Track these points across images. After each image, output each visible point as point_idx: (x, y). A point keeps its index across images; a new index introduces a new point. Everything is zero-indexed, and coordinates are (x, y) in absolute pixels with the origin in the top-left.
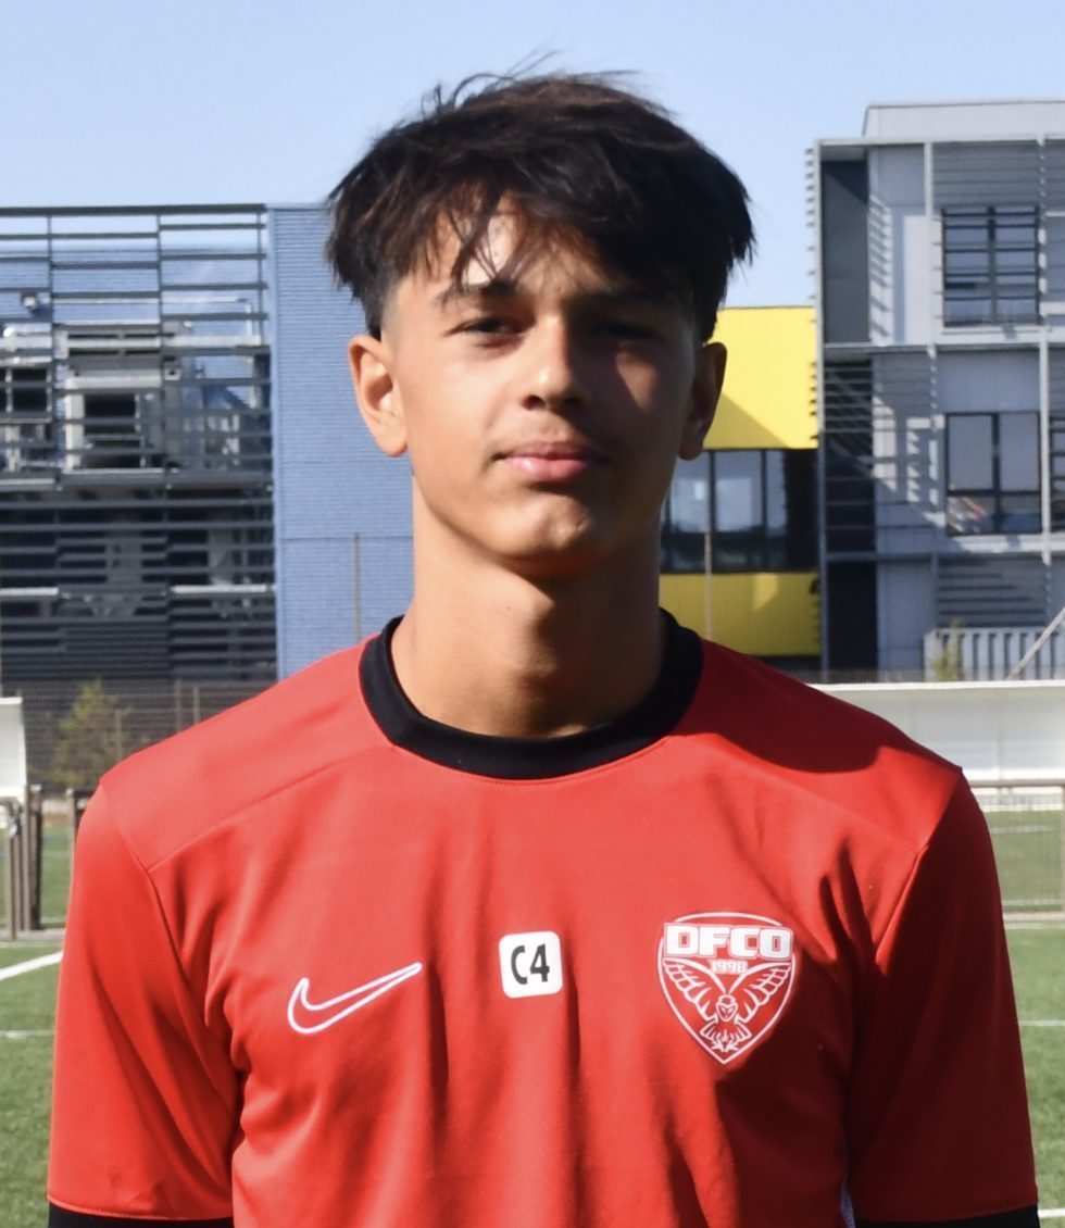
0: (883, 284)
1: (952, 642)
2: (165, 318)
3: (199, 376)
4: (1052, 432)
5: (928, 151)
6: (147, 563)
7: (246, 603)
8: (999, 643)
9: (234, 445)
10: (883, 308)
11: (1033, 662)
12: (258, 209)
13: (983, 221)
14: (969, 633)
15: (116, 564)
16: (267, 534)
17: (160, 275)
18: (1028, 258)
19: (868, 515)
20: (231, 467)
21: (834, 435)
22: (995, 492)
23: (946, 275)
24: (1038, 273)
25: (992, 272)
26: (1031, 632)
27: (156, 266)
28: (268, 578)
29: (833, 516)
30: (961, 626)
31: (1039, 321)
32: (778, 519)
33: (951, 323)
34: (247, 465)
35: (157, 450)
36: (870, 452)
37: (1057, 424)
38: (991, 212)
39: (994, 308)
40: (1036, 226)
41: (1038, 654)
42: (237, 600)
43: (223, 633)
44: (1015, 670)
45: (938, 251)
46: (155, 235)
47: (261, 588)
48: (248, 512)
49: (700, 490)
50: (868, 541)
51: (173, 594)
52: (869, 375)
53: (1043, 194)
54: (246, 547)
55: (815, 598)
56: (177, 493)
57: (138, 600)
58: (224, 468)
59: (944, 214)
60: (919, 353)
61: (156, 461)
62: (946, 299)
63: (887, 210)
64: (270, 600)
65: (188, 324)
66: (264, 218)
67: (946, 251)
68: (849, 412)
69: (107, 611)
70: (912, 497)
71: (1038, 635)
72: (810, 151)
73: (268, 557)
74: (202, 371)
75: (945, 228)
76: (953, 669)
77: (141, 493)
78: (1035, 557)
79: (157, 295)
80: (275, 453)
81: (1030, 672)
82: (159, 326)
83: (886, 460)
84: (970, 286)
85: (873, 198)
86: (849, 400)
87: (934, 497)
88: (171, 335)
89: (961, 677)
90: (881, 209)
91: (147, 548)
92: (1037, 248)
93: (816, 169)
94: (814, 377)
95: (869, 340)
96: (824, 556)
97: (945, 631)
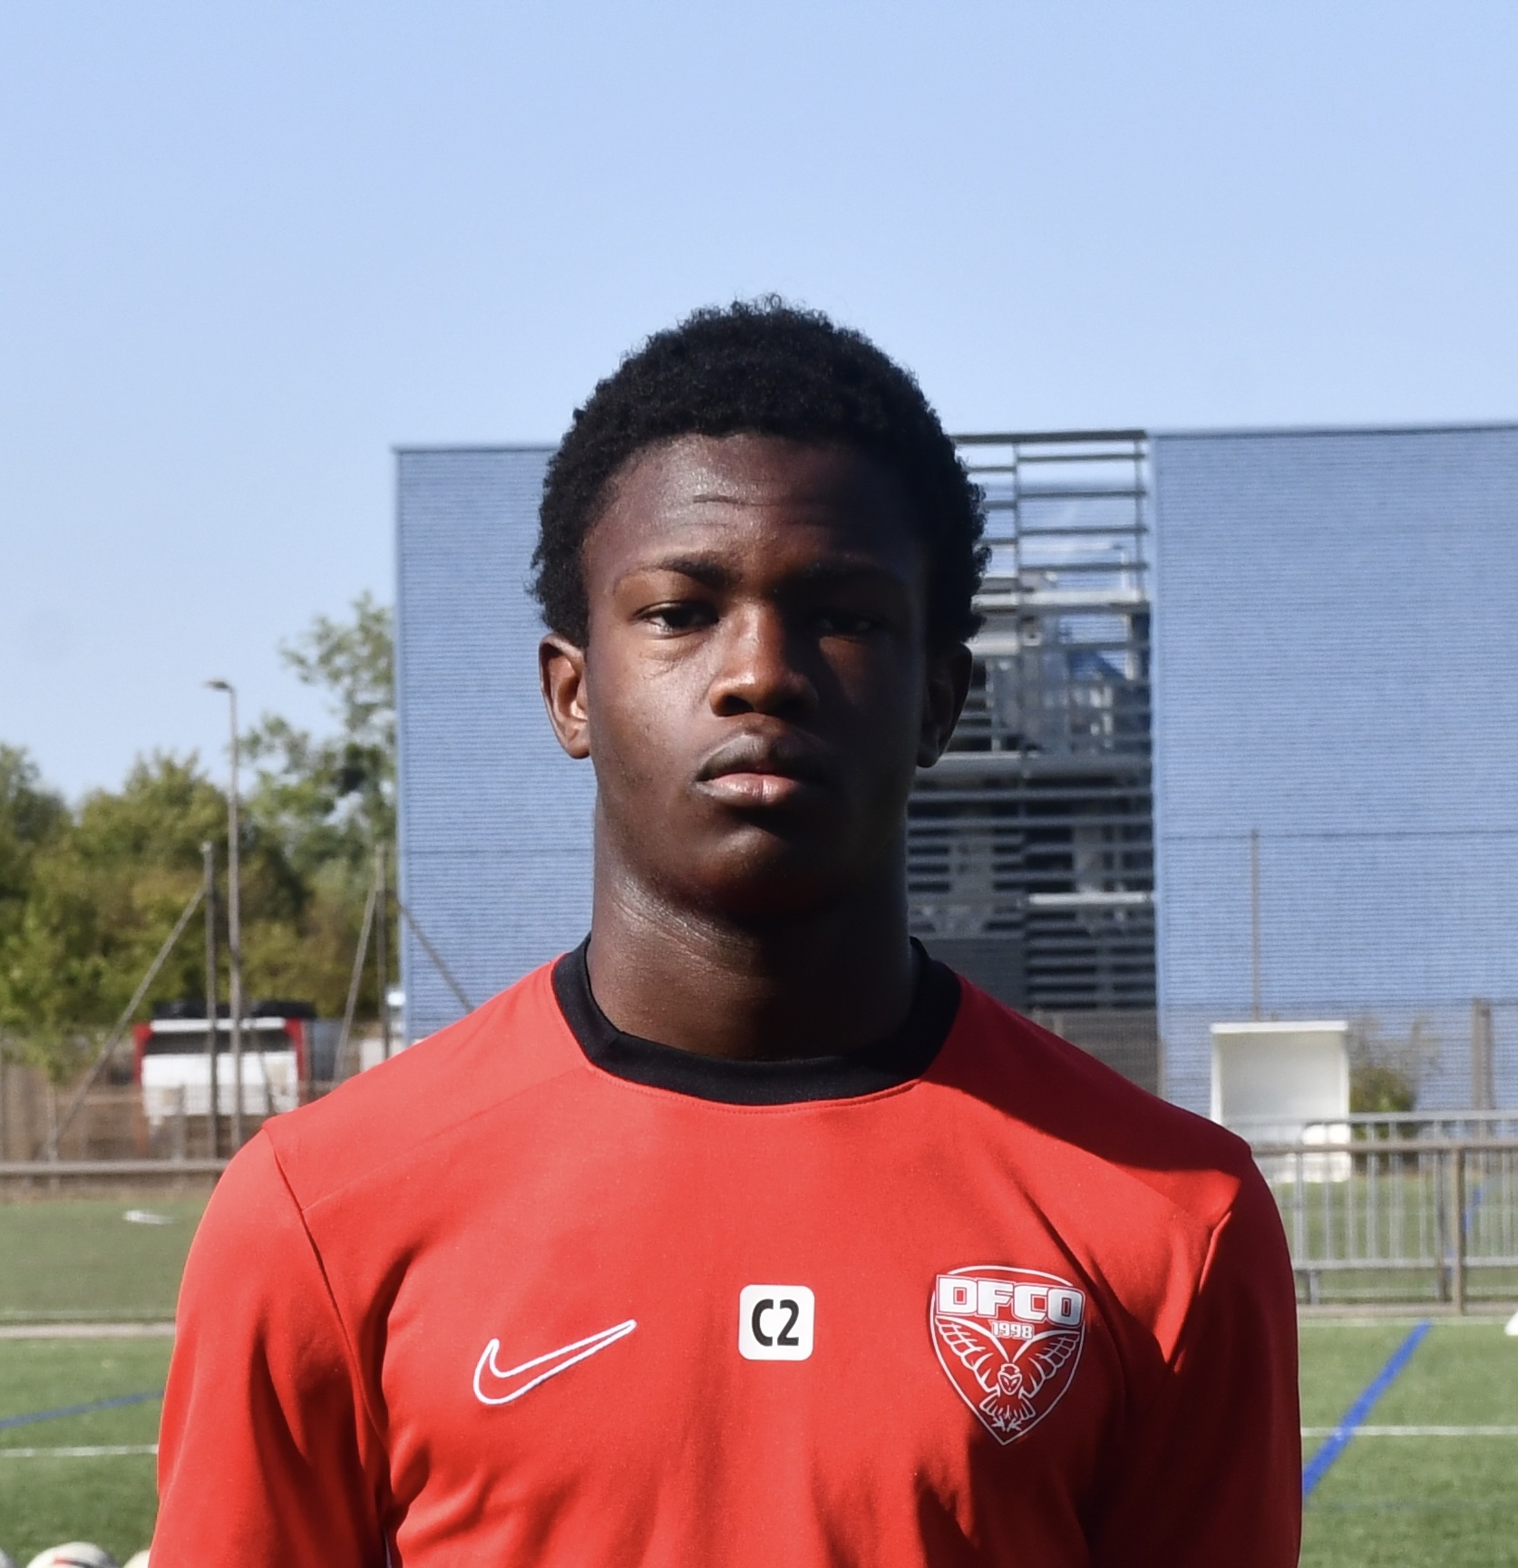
2: (1023, 569)
3: (1064, 640)
6: (1000, 868)
7: (1120, 916)
9: (1108, 721)
12: (1136, 435)
15: (963, 869)
16: (1146, 831)
17: (1017, 517)
20: (1102, 750)
27: (1012, 506)
28: (1146, 885)
34: (1122, 747)
35: (1013, 730)
42: (1108, 912)
43: (1090, 952)
46: (1012, 469)
47: (1137, 897)
48: (1123, 805)
51: (1028, 904)
54: (1119, 847)
56: (1038, 782)
57: (988, 914)
58: (1093, 751)
61: (1011, 743)
64: (1149, 911)
65: (1051, 576)
66: (1145, 447)
69: (951, 926)
73: (1147, 858)
74: (1067, 634)
77: (992, 782)
79: (1013, 542)
80: (1156, 732)
82: (1016, 580)
88: (1030, 590)
91: (1000, 850)
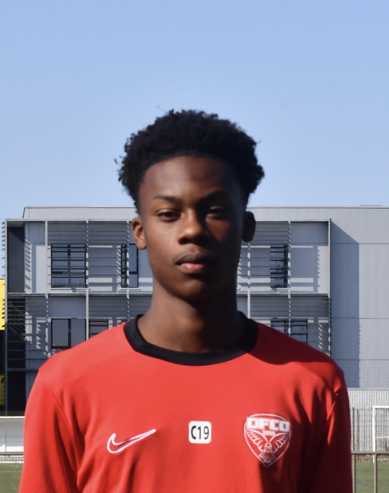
0: (29, 271)
4: (90, 326)
5: (46, 224)
10: (29, 279)
13: (66, 250)
18: (82, 263)
19: (23, 355)
21: (11, 326)
23: (52, 269)
24: (86, 269)
25: (69, 268)
29: (10, 355)
31: (86, 286)
33: (54, 286)
36: (24, 332)
37: (92, 323)
38: (69, 246)
39: (70, 280)
40: (85, 252)
45: (50, 260)
50: (23, 364)
52: (24, 304)
53: (88, 240)
55: (3, 384)
59: (52, 247)
60: (42, 296)
62: (52, 277)
63: (31, 244)
67: (52, 260)
68: (17, 317)
70: (38, 347)
72: (4, 223)
75: (52, 252)
83: (29, 335)
84: (61, 273)
85: (26, 240)
86: (17, 313)
87: (47, 348)
90: (29, 244)
92: (85, 260)
93: (6, 229)
94: (4, 304)
95: (24, 292)
96: (7, 369)
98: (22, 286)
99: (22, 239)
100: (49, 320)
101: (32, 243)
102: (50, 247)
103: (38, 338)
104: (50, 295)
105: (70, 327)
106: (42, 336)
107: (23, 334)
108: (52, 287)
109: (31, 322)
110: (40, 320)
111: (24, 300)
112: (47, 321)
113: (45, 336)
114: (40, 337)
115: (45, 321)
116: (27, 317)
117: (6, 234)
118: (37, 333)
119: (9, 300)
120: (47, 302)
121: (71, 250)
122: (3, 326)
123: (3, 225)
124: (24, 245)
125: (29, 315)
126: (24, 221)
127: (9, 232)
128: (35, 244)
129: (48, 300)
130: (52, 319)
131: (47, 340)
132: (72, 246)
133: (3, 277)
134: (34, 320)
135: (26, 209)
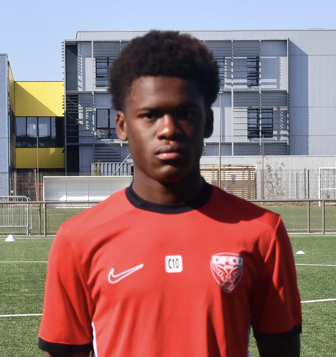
0: (81, 75)
1: (98, 165)
5: (92, 43)
8: (110, 166)
10: (81, 81)
11: (118, 171)
13: (106, 61)
14: (103, 163)
19: (77, 134)
21: (68, 113)
22: (109, 128)
23: (96, 74)
26: (118, 163)
29: (68, 133)
30: (100, 162)
32: (54, 134)
33: (98, 86)
36: (78, 118)
38: (108, 58)
41: (119, 169)
44: (113, 173)
49: (34, 127)
50: (77, 140)
52: (77, 99)
55: (64, 154)
59: (96, 59)
60: (90, 93)
62: (96, 80)
67: (96, 68)
68: (72, 108)
70: (87, 128)
71: (120, 164)
72: (63, 42)
75: (96, 62)
76: (98, 173)
78: (119, 145)
81: (117, 173)
83: (81, 120)
84: (102, 77)
85: (78, 54)
86: (72, 105)
87: (93, 129)
89: (100, 175)
90: (80, 57)
93: (64, 47)
94: (64, 99)
95: (77, 90)
96: (66, 144)
97: (97, 163)
98: (76, 87)
99: (76, 53)
100: (95, 110)
101: (82, 56)
102: (95, 59)
103: (87, 122)
104: (95, 92)
105: (109, 114)
106: (90, 120)
107: (77, 119)
108: (96, 86)
109: (82, 111)
110: (89, 110)
111: (77, 96)
112: (93, 110)
113: (93, 121)
114: (88, 121)
115: (92, 110)
116: (79, 108)
117: (64, 50)
118: (87, 118)
119: (67, 96)
120: (93, 97)
121: (110, 61)
122: (63, 114)
123: (63, 44)
124: (77, 58)
125: (81, 106)
126: (77, 41)
127: (67, 48)
128: (84, 57)
129: (95, 96)
130: (97, 109)
131: (93, 123)
132: (110, 58)
133: (63, 80)
134: (84, 110)
135: (78, 33)
